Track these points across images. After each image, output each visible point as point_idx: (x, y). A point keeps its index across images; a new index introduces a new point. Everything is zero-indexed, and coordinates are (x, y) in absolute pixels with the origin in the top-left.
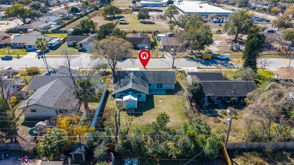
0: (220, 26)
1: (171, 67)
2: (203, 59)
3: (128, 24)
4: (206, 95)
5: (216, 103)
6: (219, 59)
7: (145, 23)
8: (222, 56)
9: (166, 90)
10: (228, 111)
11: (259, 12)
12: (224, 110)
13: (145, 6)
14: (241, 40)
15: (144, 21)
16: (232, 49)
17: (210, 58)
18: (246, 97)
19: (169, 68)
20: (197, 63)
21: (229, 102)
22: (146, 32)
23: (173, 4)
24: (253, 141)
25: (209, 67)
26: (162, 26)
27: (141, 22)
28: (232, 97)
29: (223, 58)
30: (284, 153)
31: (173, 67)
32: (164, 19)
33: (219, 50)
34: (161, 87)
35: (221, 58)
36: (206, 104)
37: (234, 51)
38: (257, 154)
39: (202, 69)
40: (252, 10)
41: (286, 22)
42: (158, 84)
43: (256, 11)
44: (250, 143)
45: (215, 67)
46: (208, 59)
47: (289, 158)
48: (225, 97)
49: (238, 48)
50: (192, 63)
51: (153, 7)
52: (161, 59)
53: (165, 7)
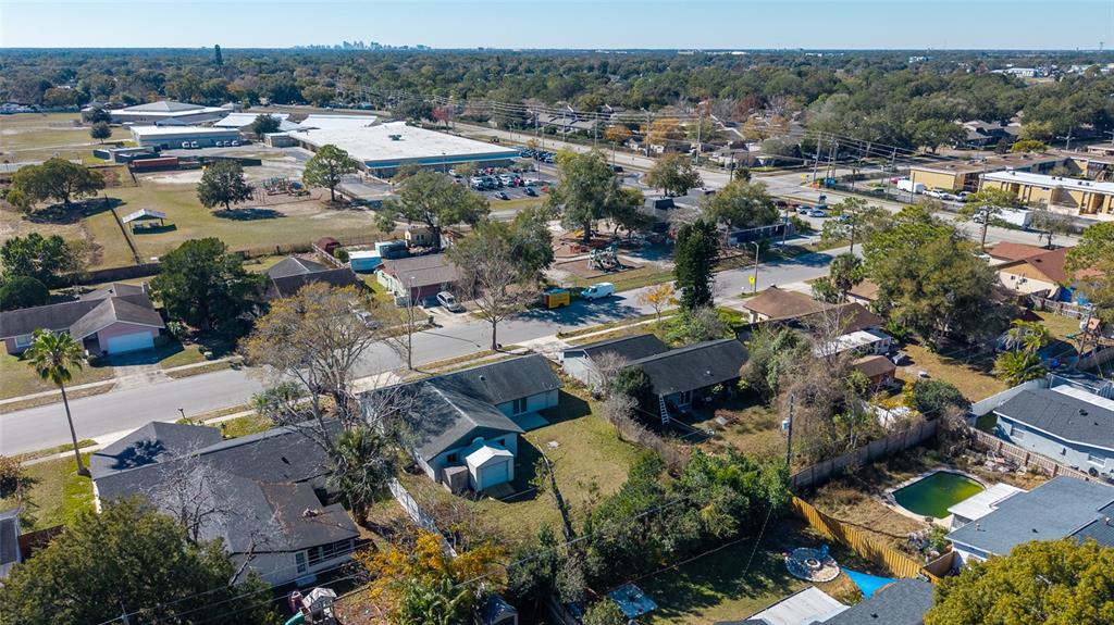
0: (505, 198)
1: (488, 347)
2: (550, 307)
3: (172, 228)
4: (661, 396)
5: (684, 411)
6: (589, 300)
7: (241, 216)
8: (595, 290)
9: (542, 413)
10: (720, 420)
11: (573, 142)
12: (711, 422)
13: (165, 147)
14: (599, 236)
15: (228, 209)
16: (602, 268)
17: (567, 303)
18: (739, 378)
19: (486, 354)
20: (543, 323)
21: (709, 399)
22: (287, 250)
23: (277, 131)
24: (822, 459)
25: (582, 327)
26: (313, 220)
27: (217, 214)
28: (714, 386)
29: (600, 295)
30: (876, 465)
31: (496, 348)
32: (300, 195)
33: (568, 274)
34: (524, 409)
35: (594, 295)
36: (666, 418)
37: (608, 270)
38: (840, 484)
39: (572, 335)
40: (551, 138)
41: (680, 173)
42: (515, 402)
43: (561, 140)
44: (817, 467)
45: (597, 325)
46: (562, 306)
47: (888, 473)
48: (695, 391)
49: (614, 261)
50: (527, 324)
51: (200, 148)
52: (430, 331)
53: (248, 143)
